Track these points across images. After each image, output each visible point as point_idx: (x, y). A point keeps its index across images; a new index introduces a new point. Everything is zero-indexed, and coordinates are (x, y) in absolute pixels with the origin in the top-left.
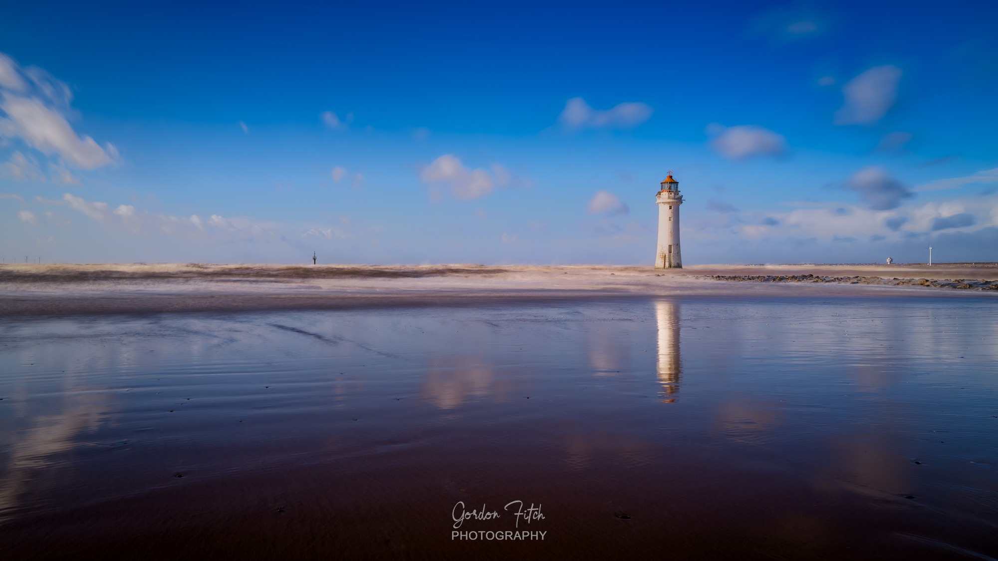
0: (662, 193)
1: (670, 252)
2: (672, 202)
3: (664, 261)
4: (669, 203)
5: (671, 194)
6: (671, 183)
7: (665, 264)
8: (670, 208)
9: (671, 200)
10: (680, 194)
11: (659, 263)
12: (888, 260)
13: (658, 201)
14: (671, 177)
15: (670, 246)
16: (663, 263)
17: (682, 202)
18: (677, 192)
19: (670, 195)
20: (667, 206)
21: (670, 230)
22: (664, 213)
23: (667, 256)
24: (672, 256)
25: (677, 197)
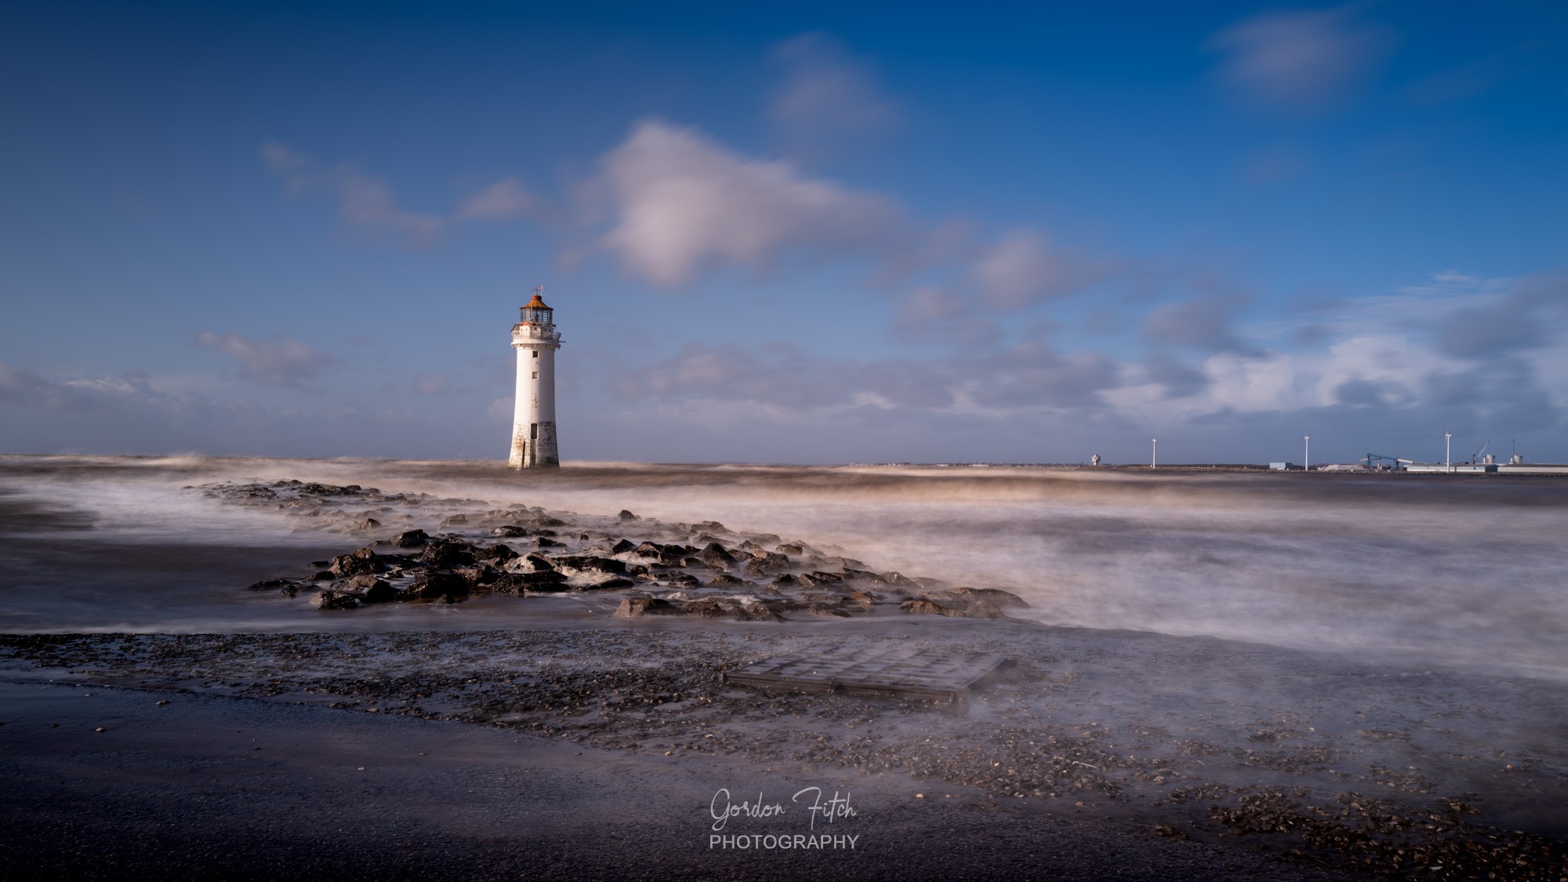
0: (521, 327)
1: (533, 436)
2: (537, 345)
3: (521, 453)
4: (532, 345)
5: (536, 329)
6: (536, 309)
7: (523, 459)
8: (535, 355)
9: (536, 341)
10: (556, 330)
11: (515, 458)
12: (1094, 459)
13: (516, 341)
14: (539, 298)
15: (534, 426)
16: (521, 457)
17: (559, 346)
18: (550, 325)
19: (534, 332)
20: (529, 352)
21: (534, 396)
22: (525, 364)
23: (528, 445)
24: (537, 443)
25: (547, 334)
